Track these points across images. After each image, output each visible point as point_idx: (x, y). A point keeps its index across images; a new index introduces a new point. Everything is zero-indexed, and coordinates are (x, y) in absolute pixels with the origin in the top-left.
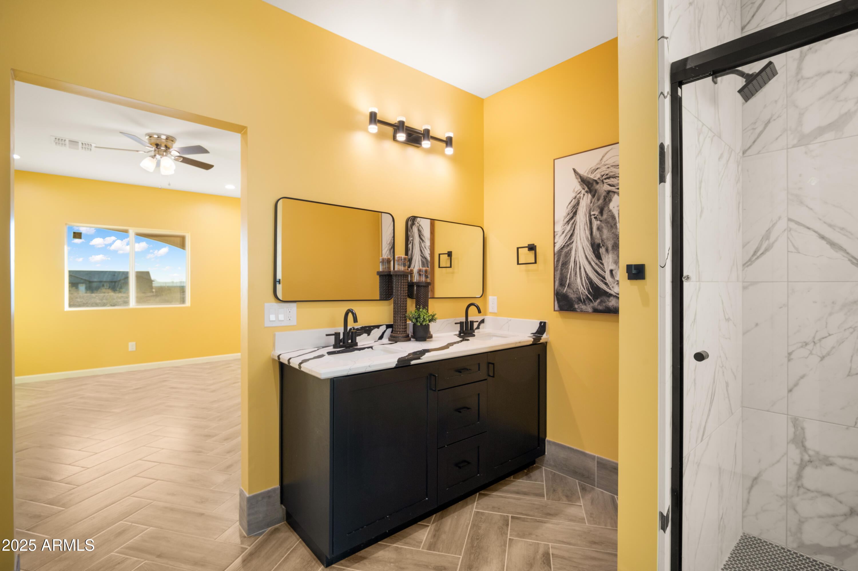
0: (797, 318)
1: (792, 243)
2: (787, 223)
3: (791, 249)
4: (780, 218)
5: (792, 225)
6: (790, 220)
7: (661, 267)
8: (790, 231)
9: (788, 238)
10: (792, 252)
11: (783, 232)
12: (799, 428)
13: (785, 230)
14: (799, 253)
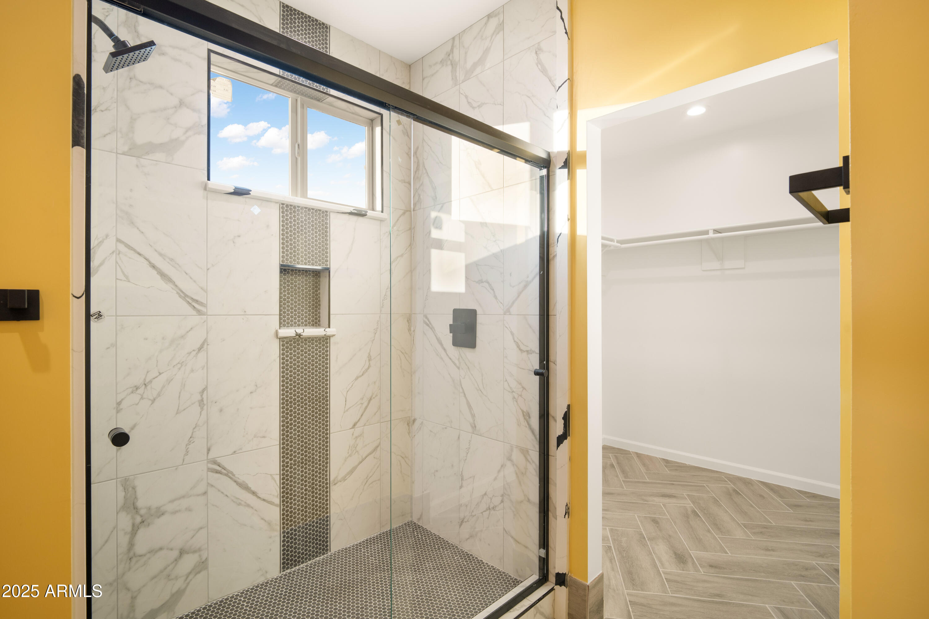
0: (127, 360)
1: (121, 269)
2: (116, 244)
3: (120, 275)
4: (107, 236)
5: (121, 247)
6: (118, 240)
7: (74, 296)
8: (119, 254)
9: (117, 262)
10: (121, 280)
11: (110, 254)
12: (130, 489)
13: (113, 252)
14: (129, 281)
